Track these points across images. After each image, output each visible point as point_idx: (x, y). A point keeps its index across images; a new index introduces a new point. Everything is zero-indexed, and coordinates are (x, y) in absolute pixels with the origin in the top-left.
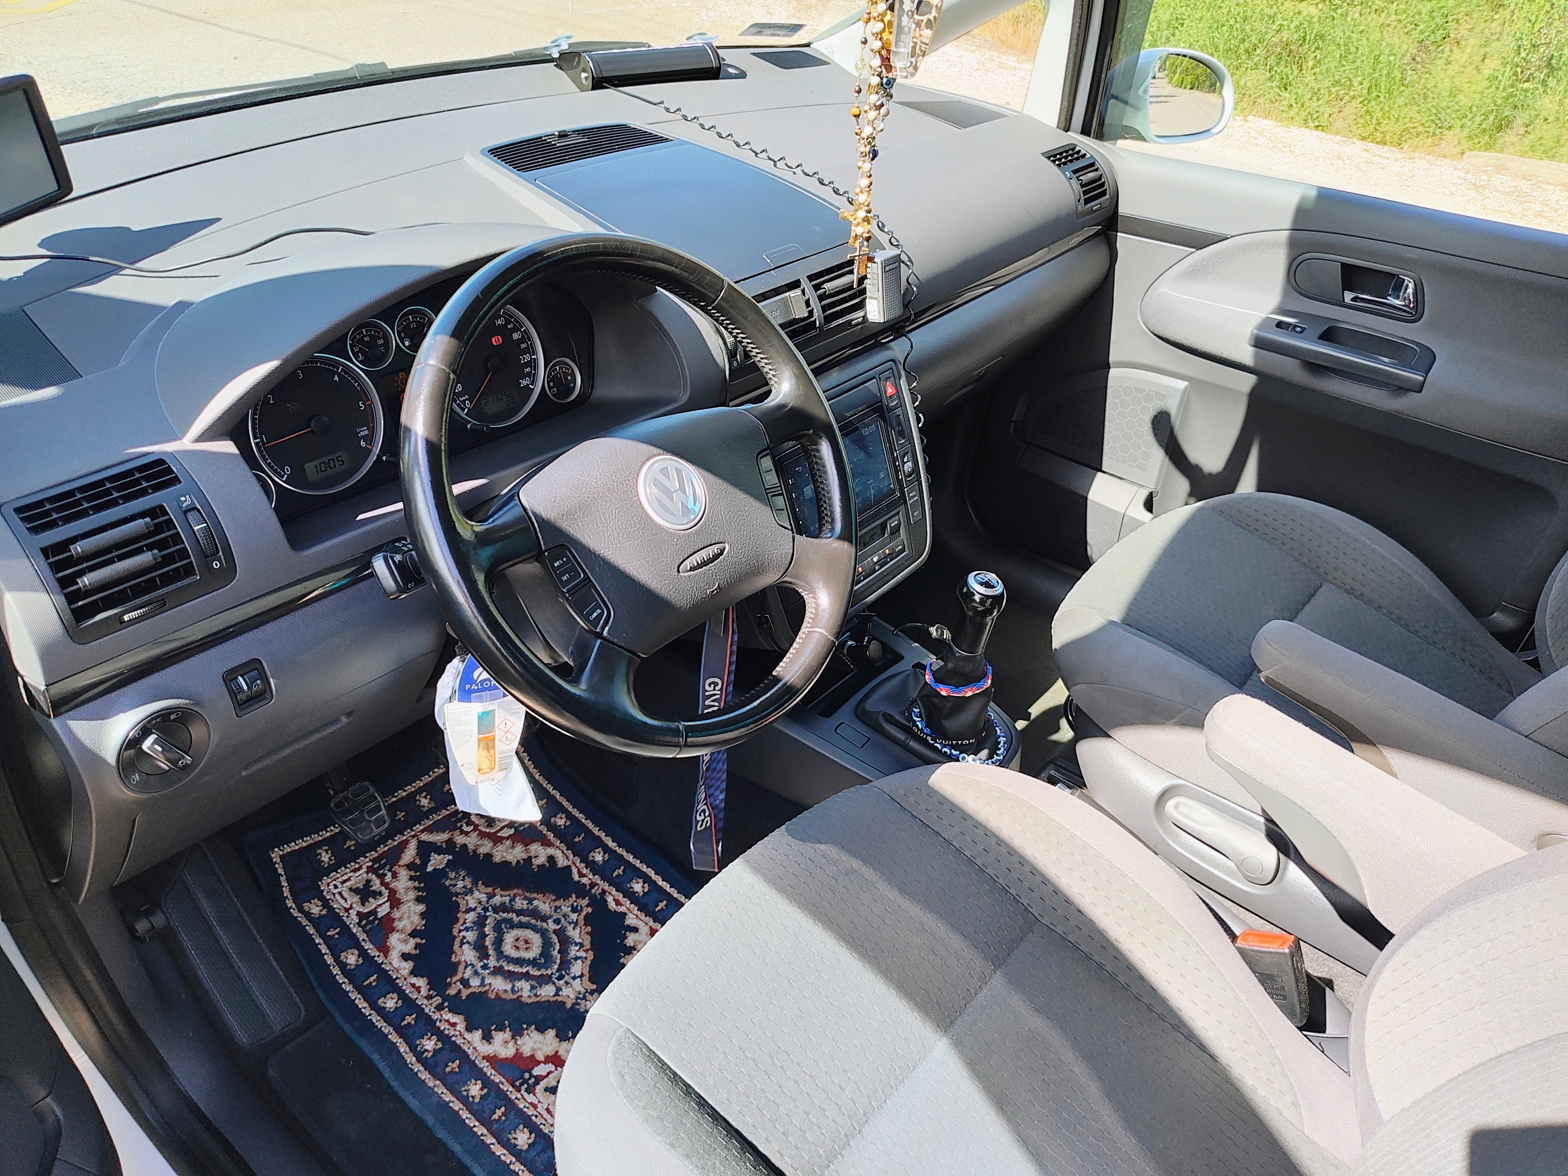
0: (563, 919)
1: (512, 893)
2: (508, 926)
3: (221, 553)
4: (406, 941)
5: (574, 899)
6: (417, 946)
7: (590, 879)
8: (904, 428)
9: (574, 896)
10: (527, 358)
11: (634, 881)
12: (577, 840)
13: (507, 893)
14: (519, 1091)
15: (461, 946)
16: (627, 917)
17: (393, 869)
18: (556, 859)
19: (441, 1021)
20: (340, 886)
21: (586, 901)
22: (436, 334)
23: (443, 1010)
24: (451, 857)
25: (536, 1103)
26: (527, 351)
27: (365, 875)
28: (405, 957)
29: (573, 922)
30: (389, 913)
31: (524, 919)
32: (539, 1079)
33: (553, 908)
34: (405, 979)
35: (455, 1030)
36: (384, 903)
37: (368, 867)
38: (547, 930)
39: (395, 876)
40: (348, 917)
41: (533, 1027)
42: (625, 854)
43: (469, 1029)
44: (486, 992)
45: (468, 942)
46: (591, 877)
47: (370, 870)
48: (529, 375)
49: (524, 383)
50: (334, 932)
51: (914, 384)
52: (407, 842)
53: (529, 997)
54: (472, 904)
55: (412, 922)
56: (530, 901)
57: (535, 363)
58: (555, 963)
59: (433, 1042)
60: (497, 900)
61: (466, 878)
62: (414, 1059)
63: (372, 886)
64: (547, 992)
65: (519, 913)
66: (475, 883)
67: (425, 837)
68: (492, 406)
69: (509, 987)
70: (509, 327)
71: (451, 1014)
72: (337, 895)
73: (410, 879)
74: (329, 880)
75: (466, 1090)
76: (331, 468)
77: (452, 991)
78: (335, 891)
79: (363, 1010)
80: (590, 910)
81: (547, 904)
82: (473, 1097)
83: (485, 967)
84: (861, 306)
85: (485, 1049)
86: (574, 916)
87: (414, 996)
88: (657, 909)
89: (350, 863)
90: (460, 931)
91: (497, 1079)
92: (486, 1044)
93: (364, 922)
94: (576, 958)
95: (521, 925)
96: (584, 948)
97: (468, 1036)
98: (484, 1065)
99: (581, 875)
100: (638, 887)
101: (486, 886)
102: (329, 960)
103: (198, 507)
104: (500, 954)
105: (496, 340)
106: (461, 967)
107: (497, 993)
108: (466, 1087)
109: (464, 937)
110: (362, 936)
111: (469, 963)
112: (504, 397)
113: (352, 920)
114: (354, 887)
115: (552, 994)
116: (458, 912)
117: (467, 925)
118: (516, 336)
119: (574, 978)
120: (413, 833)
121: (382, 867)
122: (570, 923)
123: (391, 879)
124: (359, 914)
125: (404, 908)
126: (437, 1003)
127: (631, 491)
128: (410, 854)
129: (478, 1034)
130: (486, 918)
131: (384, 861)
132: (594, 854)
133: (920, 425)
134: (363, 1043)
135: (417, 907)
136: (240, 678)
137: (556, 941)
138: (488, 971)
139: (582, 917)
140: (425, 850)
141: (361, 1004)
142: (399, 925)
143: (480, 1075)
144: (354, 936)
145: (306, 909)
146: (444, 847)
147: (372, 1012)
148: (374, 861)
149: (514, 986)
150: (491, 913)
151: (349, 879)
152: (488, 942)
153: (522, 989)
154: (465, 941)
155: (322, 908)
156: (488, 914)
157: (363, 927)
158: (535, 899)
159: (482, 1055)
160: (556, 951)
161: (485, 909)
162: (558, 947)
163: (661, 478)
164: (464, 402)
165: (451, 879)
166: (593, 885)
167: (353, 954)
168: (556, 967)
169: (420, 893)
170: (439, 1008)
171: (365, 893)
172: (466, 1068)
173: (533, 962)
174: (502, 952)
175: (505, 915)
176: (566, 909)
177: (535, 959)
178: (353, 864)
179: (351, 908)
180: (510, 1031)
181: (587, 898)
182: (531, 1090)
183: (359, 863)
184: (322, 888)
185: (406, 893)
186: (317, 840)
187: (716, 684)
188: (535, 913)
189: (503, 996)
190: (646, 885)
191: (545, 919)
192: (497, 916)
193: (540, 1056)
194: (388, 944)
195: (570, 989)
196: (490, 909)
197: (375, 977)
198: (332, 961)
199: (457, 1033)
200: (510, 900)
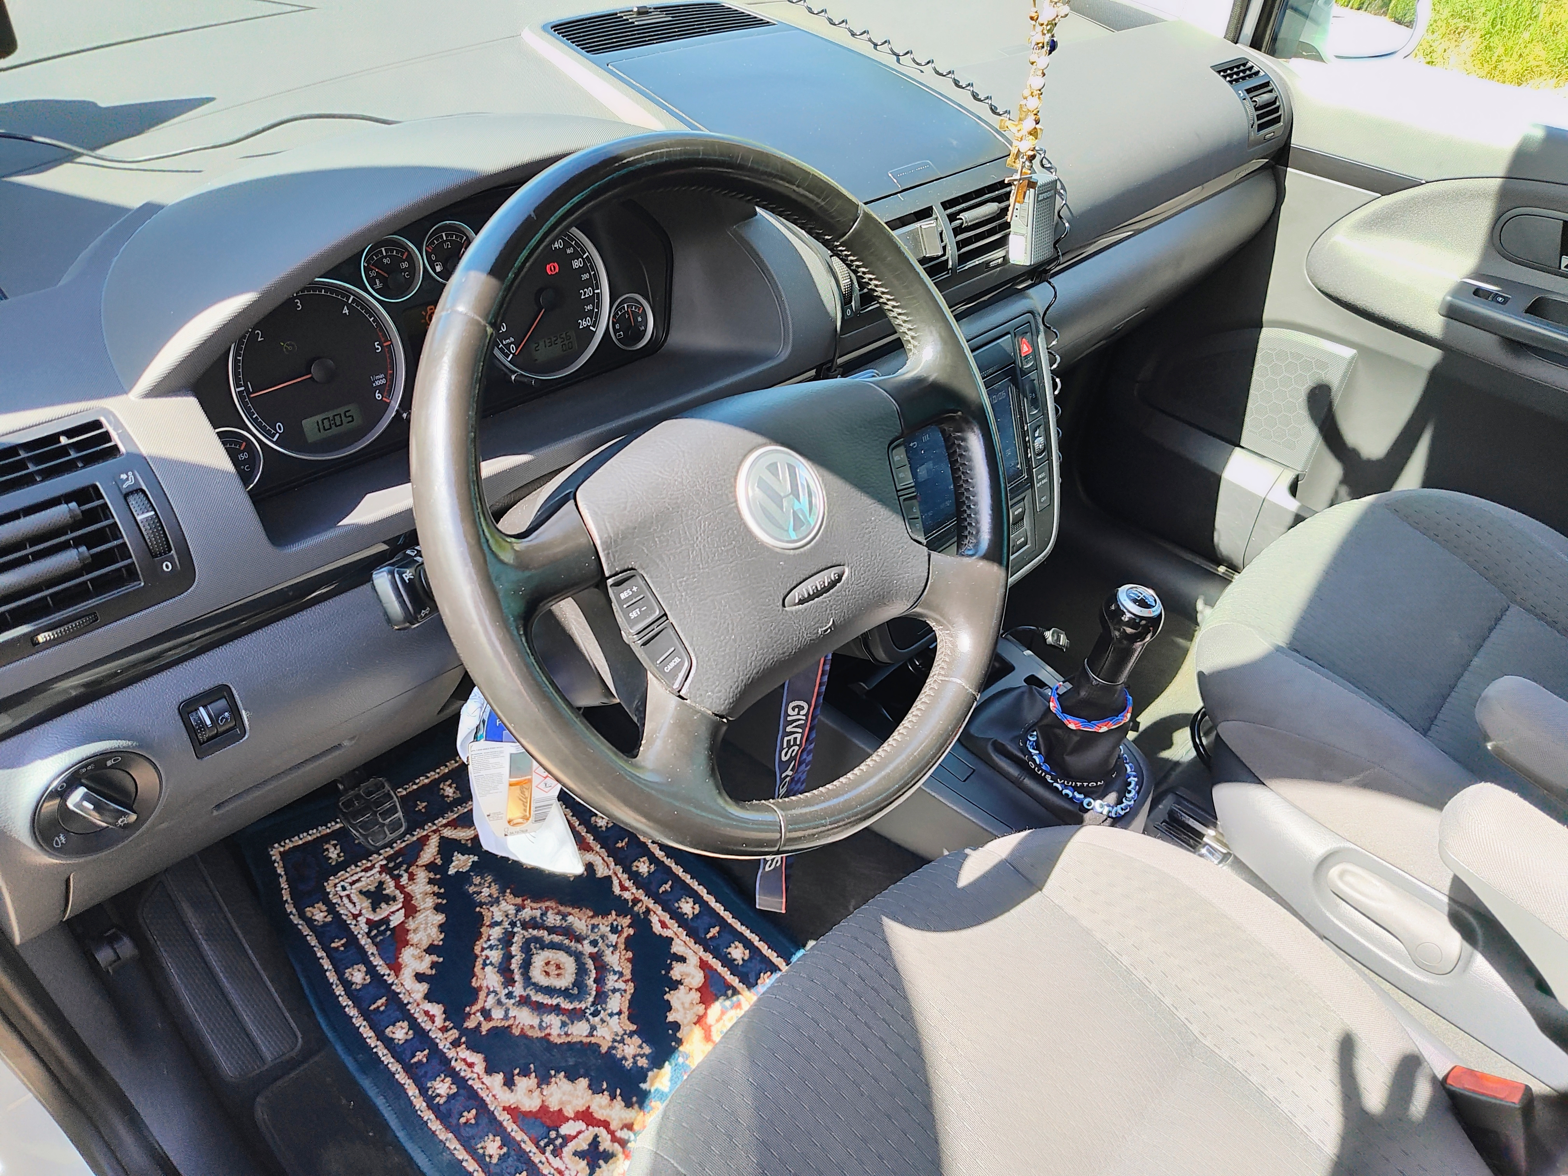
0: (600, 941)
1: (543, 905)
2: (538, 946)
3: (173, 552)
4: (421, 958)
5: (614, 917)
6: (433, 965)
7: (632, 893)
8: (1038, 395)
9: (614, 913)
10: (589, 292)
11: (683, 900)
12: (620, 845)
13: (539, 905)
14: (544, 1153)
15: (483, 968)
16: (673, 943)
17: (410, 870)
18: (595, 868)
19: (456, 1060)
20: (348, 887)
21: (627, 921)
22: (468, 268)
23: (459, 1046)
24: (476, 859)
25: (563, 1168)
26: (588, 283)
27: (378, 875)
28: (420, 977)
29: (612, 945)
30: (403, 922)
31: (556, 938)
32: (567, 1139)
33: (590, 927)
34: (418, 1005)
35: (472, 1072)
36: (398, 910)
37: (381, 866)
38: (581, 953)
39: (412, 878)
40: (356, 925)
41: (563, 1073)
42: (673, 866)
43: (489, 1071)
44: (510, 1027)
45: (491, 964)
46: (634, 890)
47: (384, 869)
48: (590, 313)
49: (584, 324)
50: (339, 944)
51: (1054, 343)
52: (427, 837)
53: (559, 1035)
54: (498, 917)
55: (429, 935)
56: (564, 917)
57: (598, 299)
58: (590, 994)
59: (447, 1085)
60: (526, 914)
61: (493, 884)
62: (424, 1104)
63: (385, 889)
64: (579, 1031)
65: (551, 930)
66: (503, 892)
67: (448, 833)
68: (543, 352)
69: (536, 1022)
70: (569, 251)
71: (468, 1052)
72: (344, 899)
73: (429, 883)
74: (337, 881)
75: (482, 1148)
76: (336, 426)
77: (471, 1024)
78: (343, 894)
79: (368, 1040)
80: (631, 931)
81: (583, 921)
82: (491, 1157)
83: (509, 995)
84: (1002, 243)
85: (506, 1097)
86: (613, 938)
87: (427, 1026)
88: (708, 936)
89: (360, 861)
90: (483, 949)
91: (519, 1135)
92: (508, 1091)
93: (374, 932)
94: (614, 991)
95: (553, 946)
96: (624, 979)
97: (487, 1079)
98: (504, 1118)
99: (623, 888)
100: (687, 907)
101: (515, 896)
102: (332, 977)
103: (144, 488)
104: (527, 980)
105: (552, 268)
106: (482, 995)
107: (522, 1029)
108: (482, 1144)
109: (487, 957)
110: (371, 949)
111: (492, 989)
112: (559, 340)
113: (360, 929)
114: (364, 890)
115: (585, 1034)
116: (482, 925)
117: (491, 942)
118: (577, 264)
119: (611, 1015)
120: (435, 827)
121: (398, 866)
122: (608, 946)
123: (407, 881)
124: (369, 922)
125: (420, 917)
126: (453, 1037)
127: (727, 495)
128: (430, 853)
129: (499, 1078)
130: (513, 934)
131: (400, 859)
132: (639, 864)
133: (1056, 392)
134: (366, 1084)
135: (436, 917)
136: (201, 709)
137: (592, 967)
138: (513, 1001)
139: (622, 940)
140: (448, 848)
141: (367, 1033)
142: (413, 938)
143: (498, 1129)
144: (362, 950)
145: (309, 915)
146: (470, 845)
147: (379, 1043)
148: (389, 859)
149: (542, 1021)
150: (519, 929)
151: (358, 880)
152: (515, 964)
153: (551, 1025)
154: (488, 962)
155: (326, 914)
156: (515, 930)
157: (373, 938)
158: (570, 914)
159: (503, 1105)
160: (592, 979)
161: (513, 924)
162: (593, 975)
163: (768, 477)
164: (508, 346)
165: (475, 885)
166: (636, 901)
167: (359, 971)
168: (591, 999)
169: (440, 901)
170: (456, 1044)
171: (377, 897)
172: (484, 1121)
173: (565, 993)
174: (530, 978)
175: (535, 932)
176: (605, 929)
177: (567, 989)
178: (364, 862)
179: (360, 914)
180: (536, 1077)
181: (629, 917)
182: (557, 1153)
183: (371, 861)
184: (328, 890)
185: (424, 900)
186: (325, 832)
187: (801, 708)
188: (568, 932)
189: (530, 1033)
190: (697, 906)
191: (579, 939)
192: (526, 933)
193: (569, 1112)
194: (400, 960)
195: (606, 1029)
196: (519, 925)
197: (384, 1000)
198: (336, 978)
199: (475, 1076)
200: (542, 914)
